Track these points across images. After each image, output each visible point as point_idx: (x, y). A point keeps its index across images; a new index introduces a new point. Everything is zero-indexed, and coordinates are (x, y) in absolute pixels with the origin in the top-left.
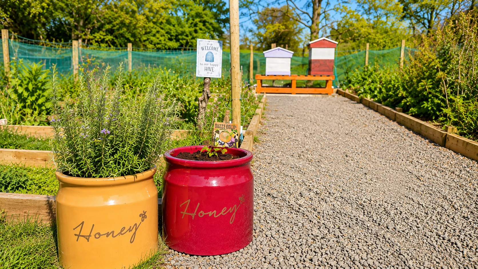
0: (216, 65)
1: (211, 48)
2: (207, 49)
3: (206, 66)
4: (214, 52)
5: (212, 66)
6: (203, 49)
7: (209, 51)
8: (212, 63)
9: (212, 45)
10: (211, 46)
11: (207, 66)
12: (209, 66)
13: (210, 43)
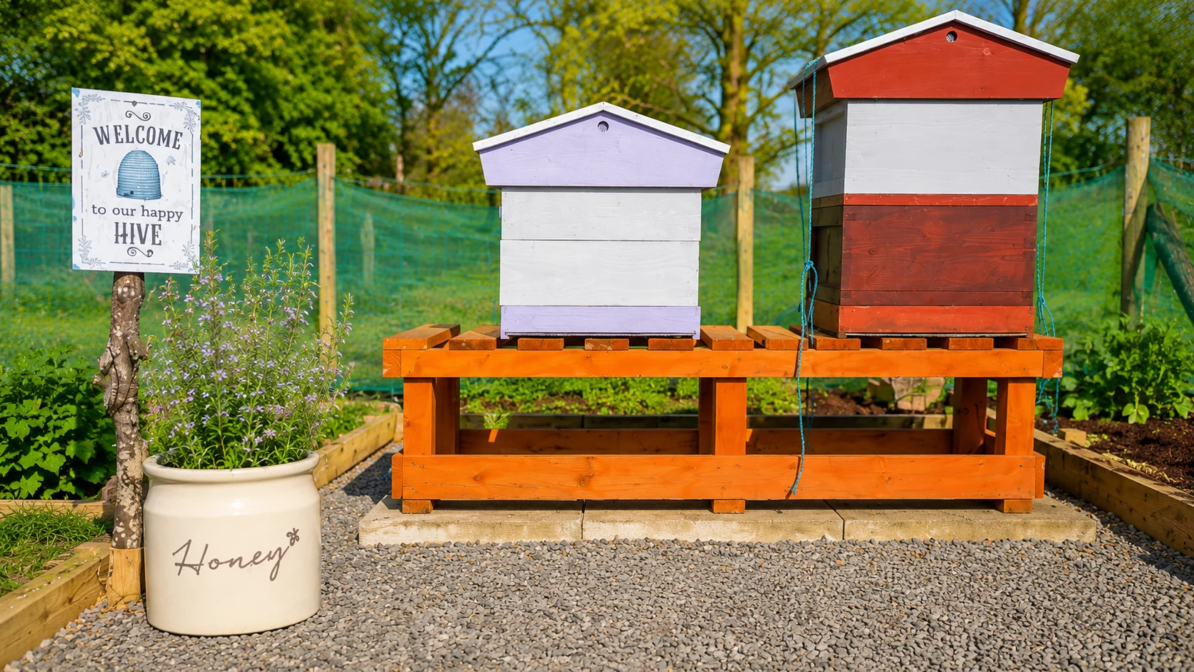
0: (169, 215)
1: (143, 135)
2: (123, 135)
3: (121, 219)
4: (160, 153)
5: (155, 220)
6: (103, 138)
7: (136, 146)
8: (152, 205)
9: (147, 117)
10: (147, 124)
11: (129, 220)
12: (138, 219)
13: (140, 110)
